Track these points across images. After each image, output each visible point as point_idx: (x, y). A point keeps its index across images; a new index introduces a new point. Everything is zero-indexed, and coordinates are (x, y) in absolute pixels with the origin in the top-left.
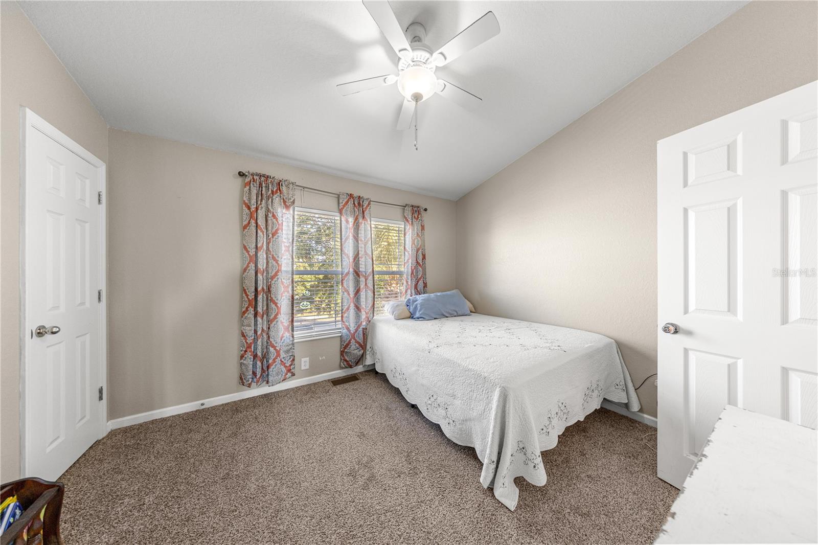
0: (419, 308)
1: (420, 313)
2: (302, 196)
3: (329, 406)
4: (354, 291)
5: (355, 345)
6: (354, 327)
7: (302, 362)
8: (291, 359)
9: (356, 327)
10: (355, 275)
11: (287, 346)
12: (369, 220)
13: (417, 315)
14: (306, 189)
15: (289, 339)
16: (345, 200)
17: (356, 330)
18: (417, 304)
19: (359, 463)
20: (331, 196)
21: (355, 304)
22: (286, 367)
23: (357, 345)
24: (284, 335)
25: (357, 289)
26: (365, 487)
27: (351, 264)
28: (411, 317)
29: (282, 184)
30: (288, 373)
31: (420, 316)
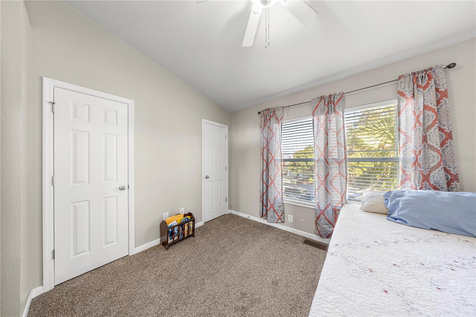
0: (400, 206)
1: (400, 213)
2: (288, 112)
3: (284, 252)
4: (324, 176)
5: (325, 220)
6: (324, 205)
7: (289, 217)
8: (281, 212)
9: (325, 206)
10: (325, 162)
11: (279, 203)
12: (341, 113)
13: (395, 215)
14: (290, 107)
15: (281, 200)
16: (317, 104)
17: (326, 208)
18: (399, 201)
19: (252, 295)
20: (307, 105)
21: (325, 187)
22: (278, 215)
23: (326, 221)
24: (278, 197)
25: (326, 173)
26: (237, 309)
27: (323, 153)
28: (388, 214)
29: (276, 110)
30: (280, 220)
31: (398, 217)
